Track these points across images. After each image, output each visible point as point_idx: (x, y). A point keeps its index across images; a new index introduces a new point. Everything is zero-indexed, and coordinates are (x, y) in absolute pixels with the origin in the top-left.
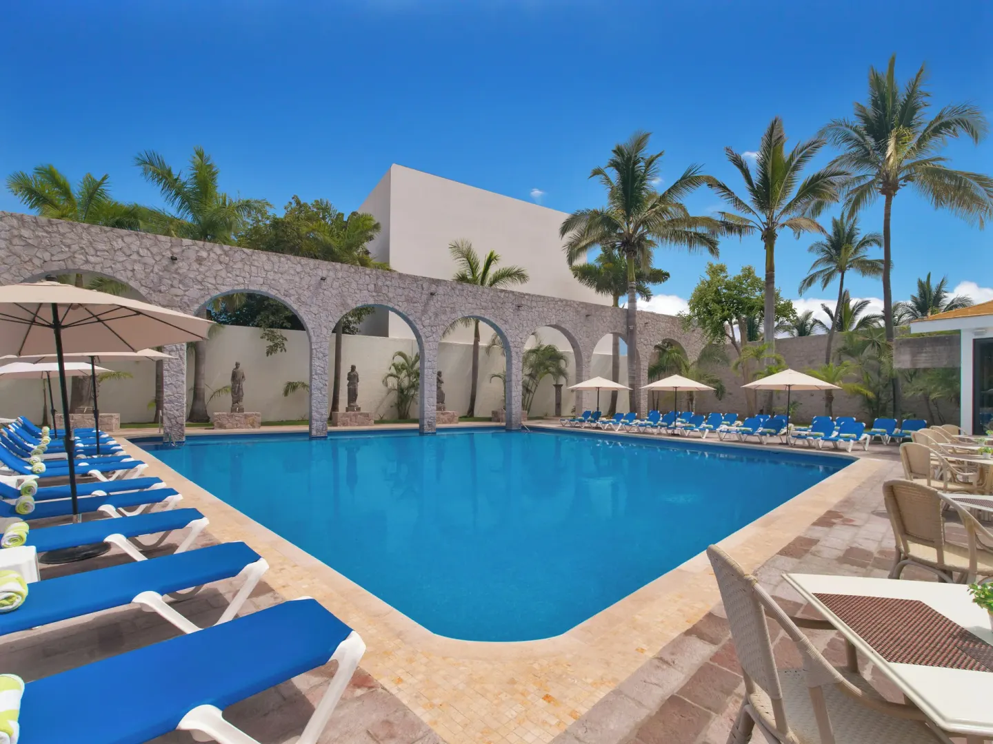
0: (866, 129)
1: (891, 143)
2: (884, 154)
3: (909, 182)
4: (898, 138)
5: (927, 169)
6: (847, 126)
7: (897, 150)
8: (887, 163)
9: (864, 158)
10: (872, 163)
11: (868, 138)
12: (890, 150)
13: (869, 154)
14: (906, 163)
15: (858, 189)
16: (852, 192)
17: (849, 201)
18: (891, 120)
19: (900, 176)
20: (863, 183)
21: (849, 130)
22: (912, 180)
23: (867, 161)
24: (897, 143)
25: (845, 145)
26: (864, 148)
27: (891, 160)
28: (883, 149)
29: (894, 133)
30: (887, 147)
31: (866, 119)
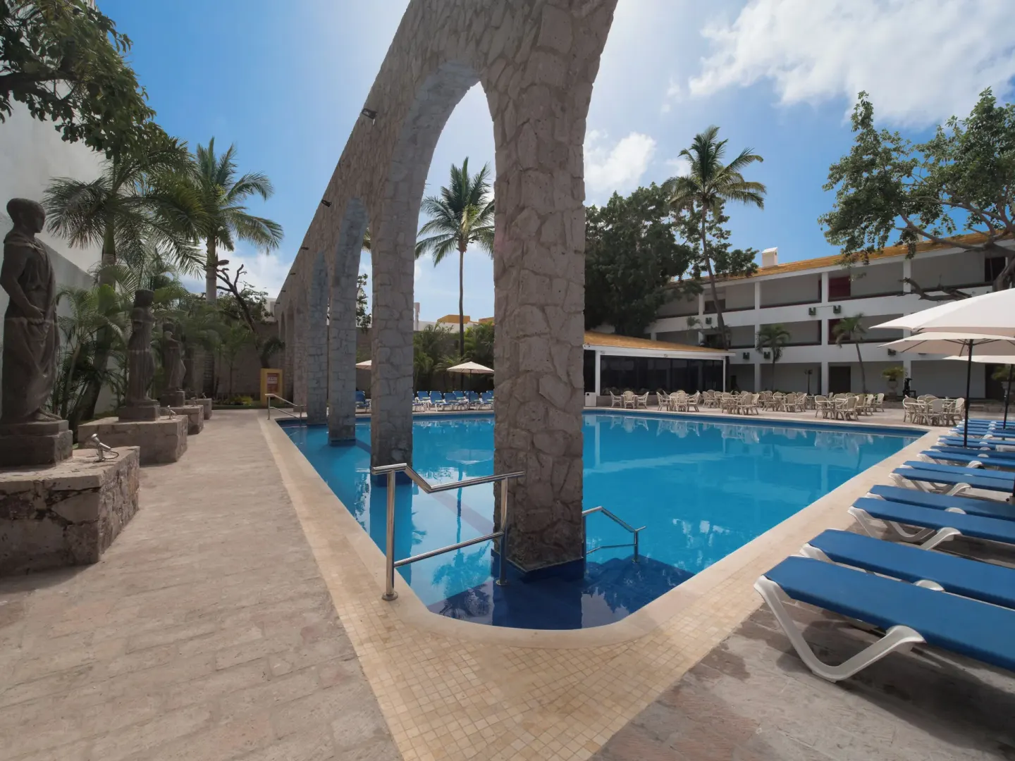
0: (449, 204)
1: (465, 215)
2: (460, 222)
3: (475, 241)
4: (469, 212)
5: (487, 233)
6: (437, 202)
7: (468, 219)
8: (462, 228)
9: (447, 223)
10: (453, 227)
11: (450, 210)
12: (464, 219)
13: (450, 221)
14: (474, 228)
15: (442, 243)
16: (439, 244)
17: (437, 250)
18: (465, 200)
19: (470, 236)
20: (446, 239)
21: (438, 204)
22: (477, 240)
23: (450, 225)
24: (468, 215)
25: (436, 214)
26: (447, 216)
27: (464, 226)
28: (460, 218)
29: (466, 209)
30: (462, 217)
31: (449, 198)
